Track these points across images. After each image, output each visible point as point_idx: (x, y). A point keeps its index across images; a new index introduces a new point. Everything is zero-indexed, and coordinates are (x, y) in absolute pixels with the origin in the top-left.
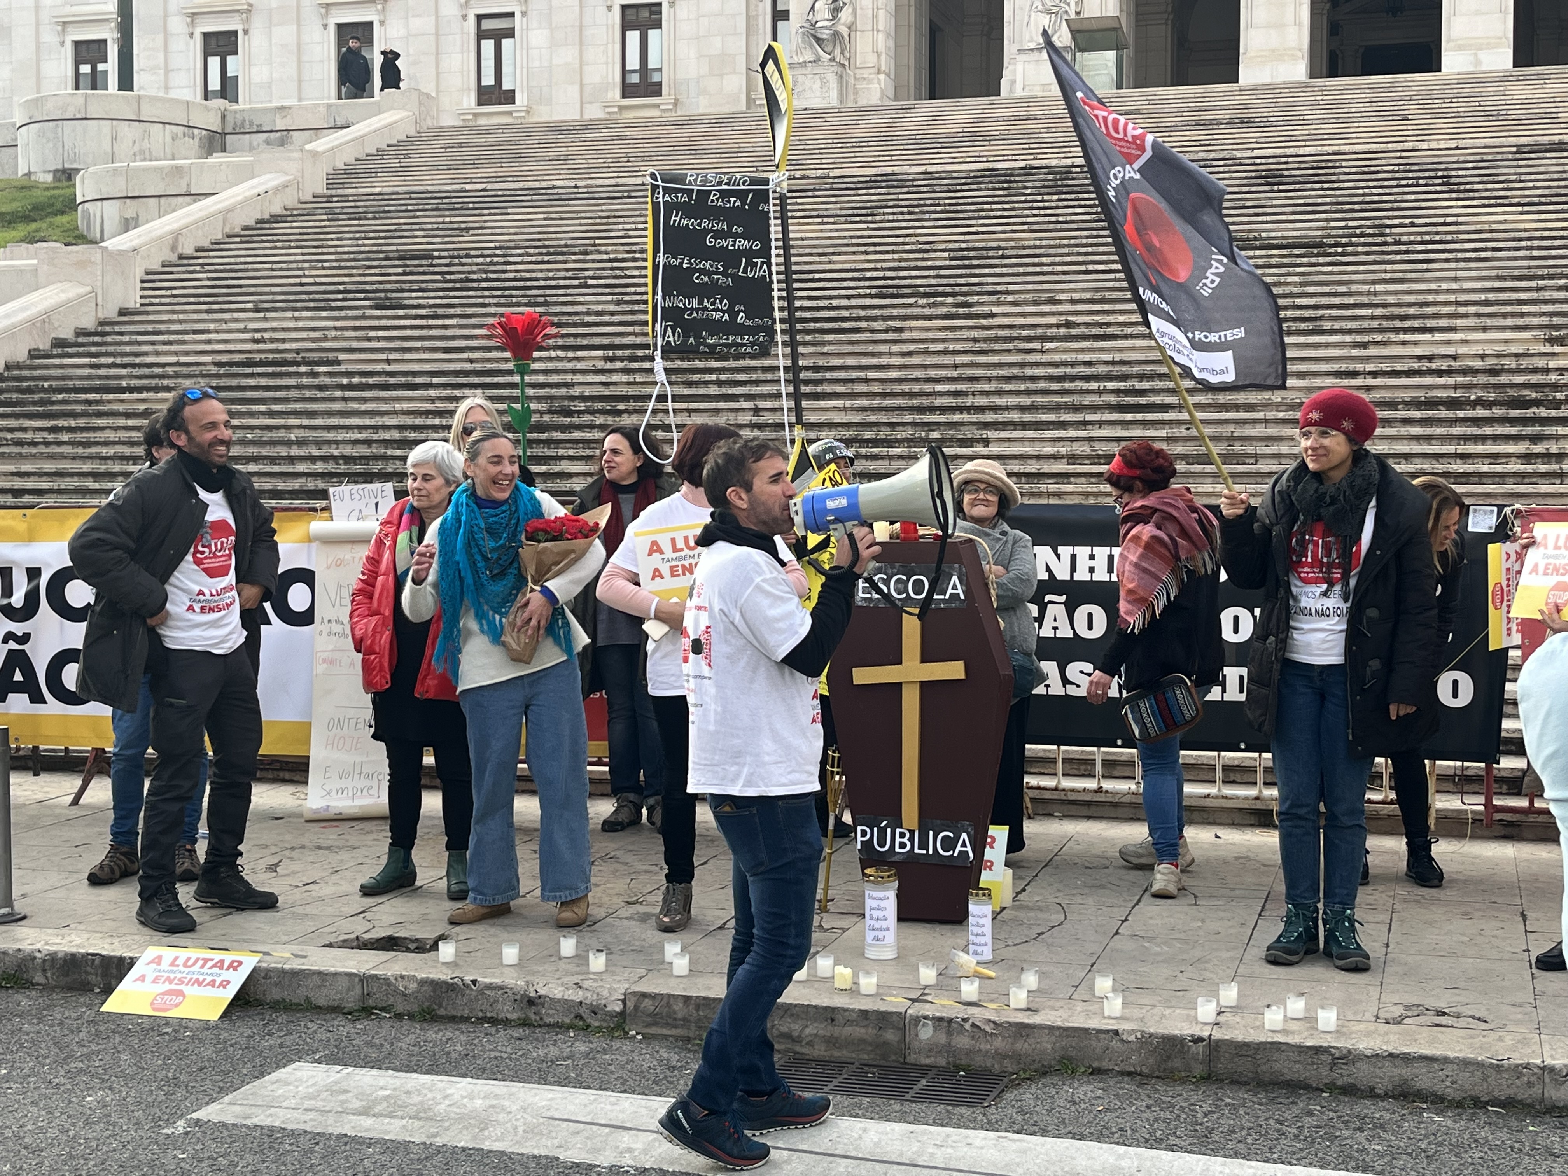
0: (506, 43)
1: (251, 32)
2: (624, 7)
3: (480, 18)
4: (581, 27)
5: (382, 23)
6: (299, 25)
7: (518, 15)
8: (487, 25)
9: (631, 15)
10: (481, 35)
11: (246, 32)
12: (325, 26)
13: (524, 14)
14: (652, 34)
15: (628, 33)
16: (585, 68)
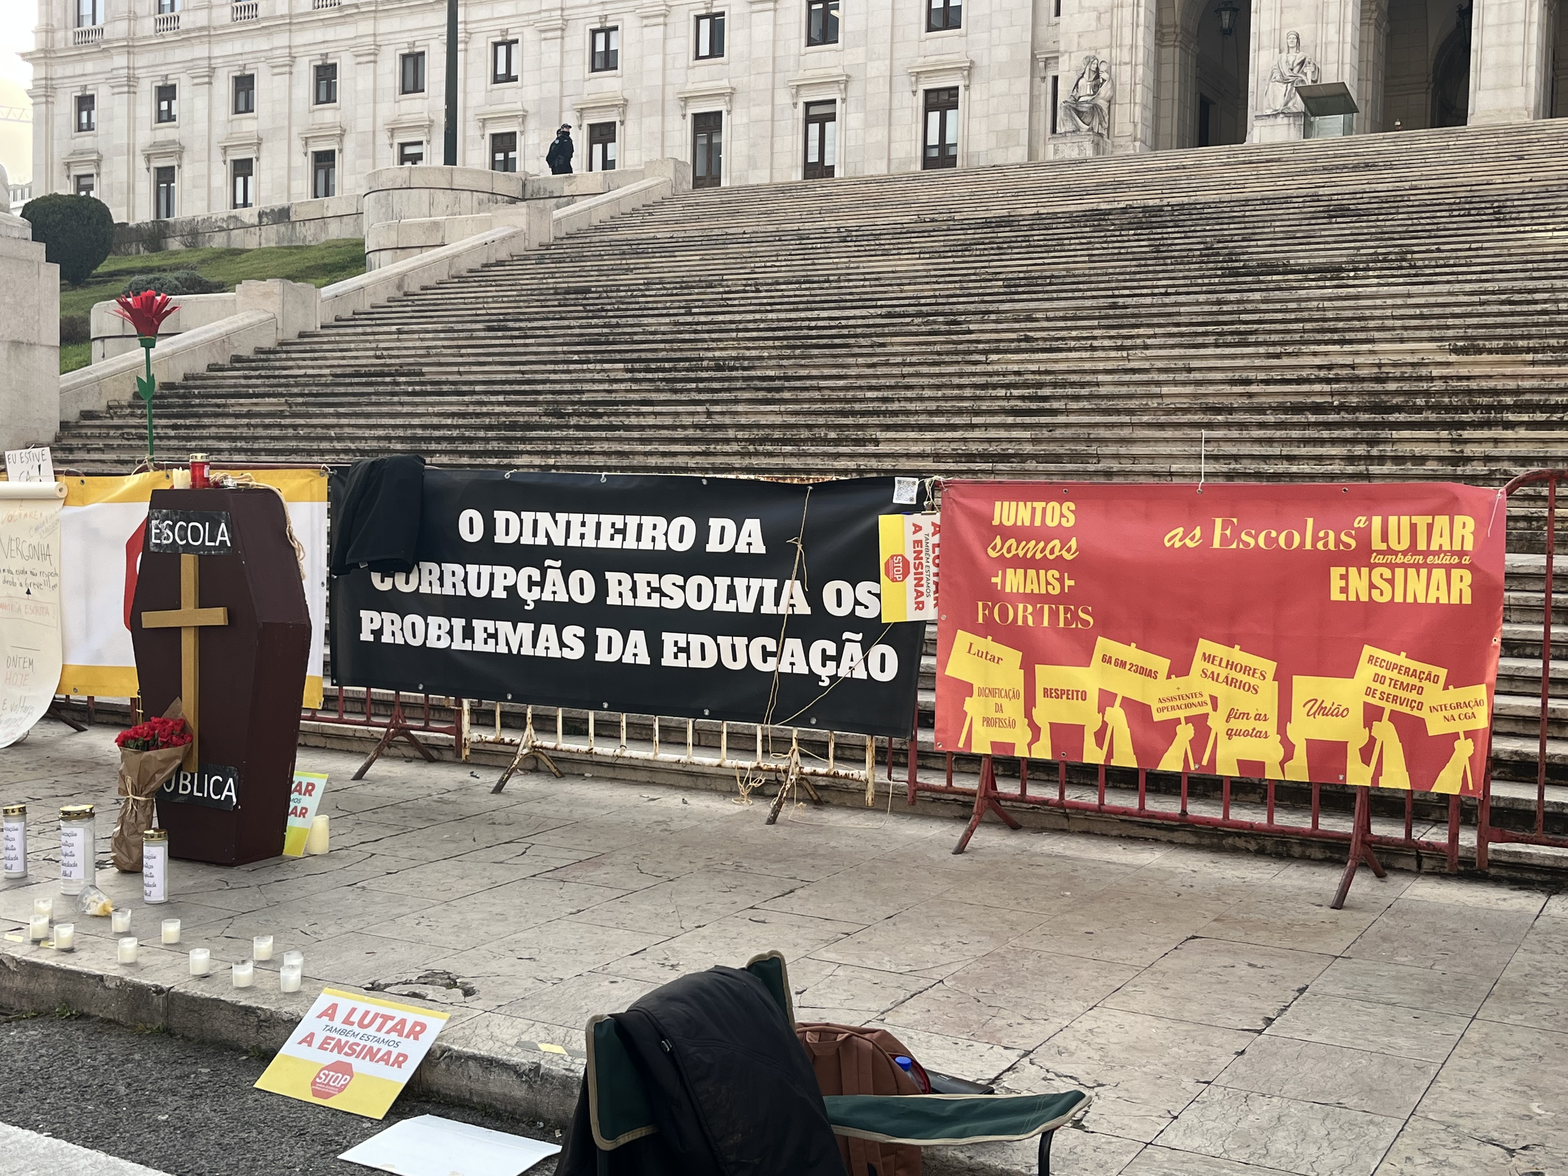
0: (828, 125)
1: (627, 122)
2: (927, 92)
3: (808, 105)
4: (890, 110)
5: (729, 112)
6: (663, 116)
7: (838, 102)
8: (814, 111)
9: (933, 98)
10: (809, 120)
11: (622, 123)
12: (684, 116)
13: (844, 100)
14: (950, 113)
15: (930, 114)
16: (893, 145)
